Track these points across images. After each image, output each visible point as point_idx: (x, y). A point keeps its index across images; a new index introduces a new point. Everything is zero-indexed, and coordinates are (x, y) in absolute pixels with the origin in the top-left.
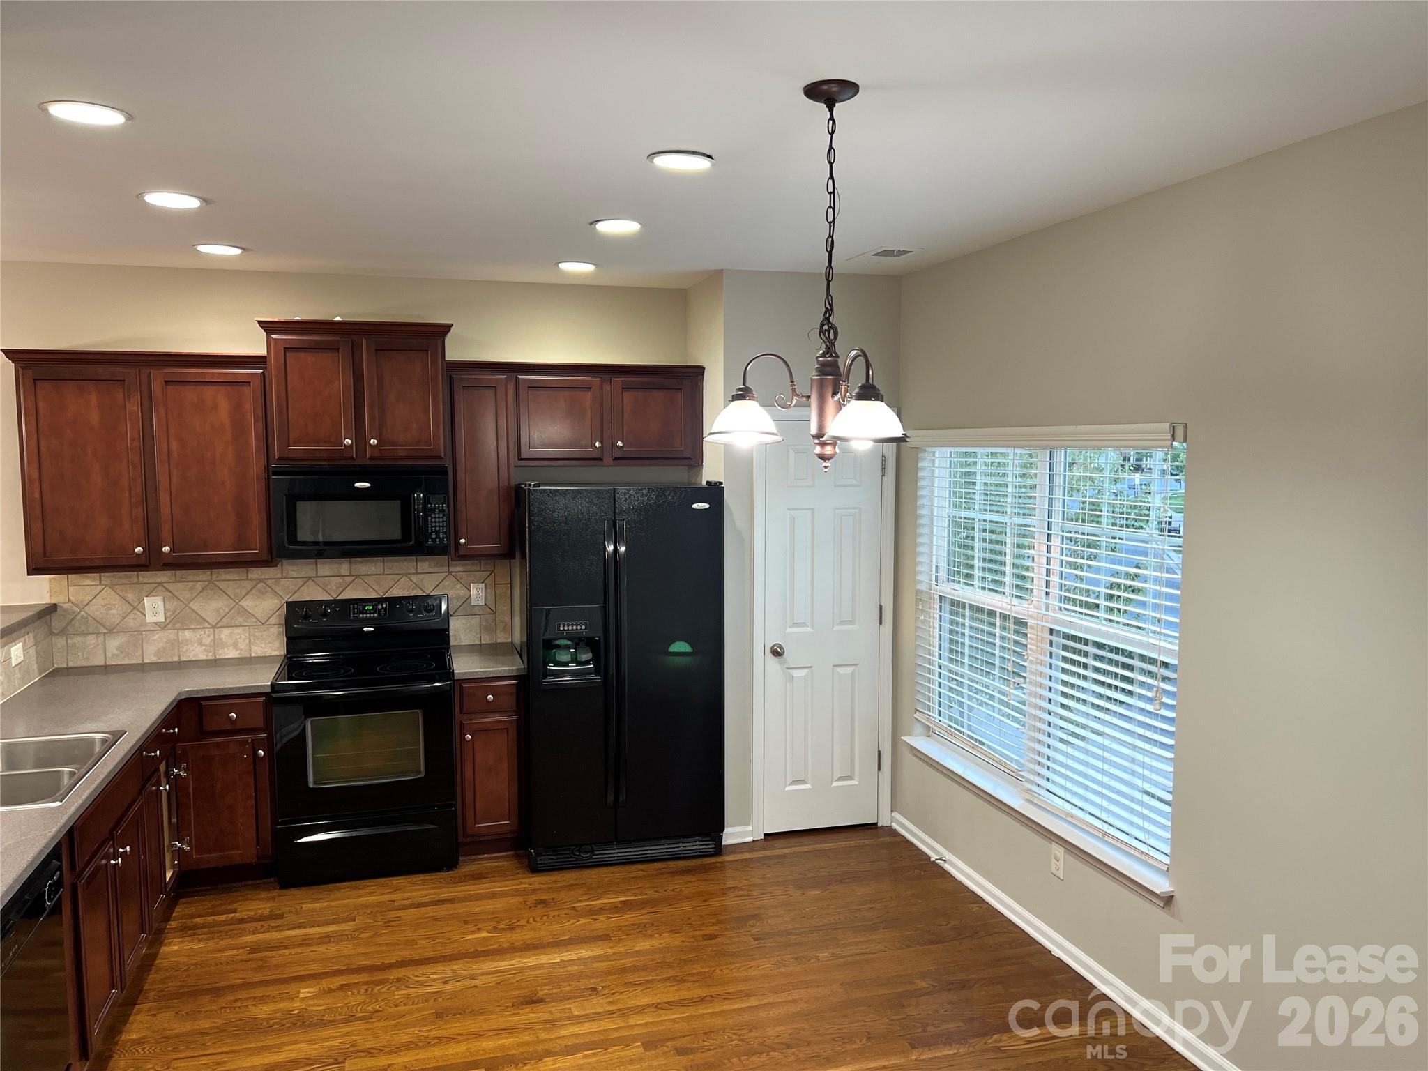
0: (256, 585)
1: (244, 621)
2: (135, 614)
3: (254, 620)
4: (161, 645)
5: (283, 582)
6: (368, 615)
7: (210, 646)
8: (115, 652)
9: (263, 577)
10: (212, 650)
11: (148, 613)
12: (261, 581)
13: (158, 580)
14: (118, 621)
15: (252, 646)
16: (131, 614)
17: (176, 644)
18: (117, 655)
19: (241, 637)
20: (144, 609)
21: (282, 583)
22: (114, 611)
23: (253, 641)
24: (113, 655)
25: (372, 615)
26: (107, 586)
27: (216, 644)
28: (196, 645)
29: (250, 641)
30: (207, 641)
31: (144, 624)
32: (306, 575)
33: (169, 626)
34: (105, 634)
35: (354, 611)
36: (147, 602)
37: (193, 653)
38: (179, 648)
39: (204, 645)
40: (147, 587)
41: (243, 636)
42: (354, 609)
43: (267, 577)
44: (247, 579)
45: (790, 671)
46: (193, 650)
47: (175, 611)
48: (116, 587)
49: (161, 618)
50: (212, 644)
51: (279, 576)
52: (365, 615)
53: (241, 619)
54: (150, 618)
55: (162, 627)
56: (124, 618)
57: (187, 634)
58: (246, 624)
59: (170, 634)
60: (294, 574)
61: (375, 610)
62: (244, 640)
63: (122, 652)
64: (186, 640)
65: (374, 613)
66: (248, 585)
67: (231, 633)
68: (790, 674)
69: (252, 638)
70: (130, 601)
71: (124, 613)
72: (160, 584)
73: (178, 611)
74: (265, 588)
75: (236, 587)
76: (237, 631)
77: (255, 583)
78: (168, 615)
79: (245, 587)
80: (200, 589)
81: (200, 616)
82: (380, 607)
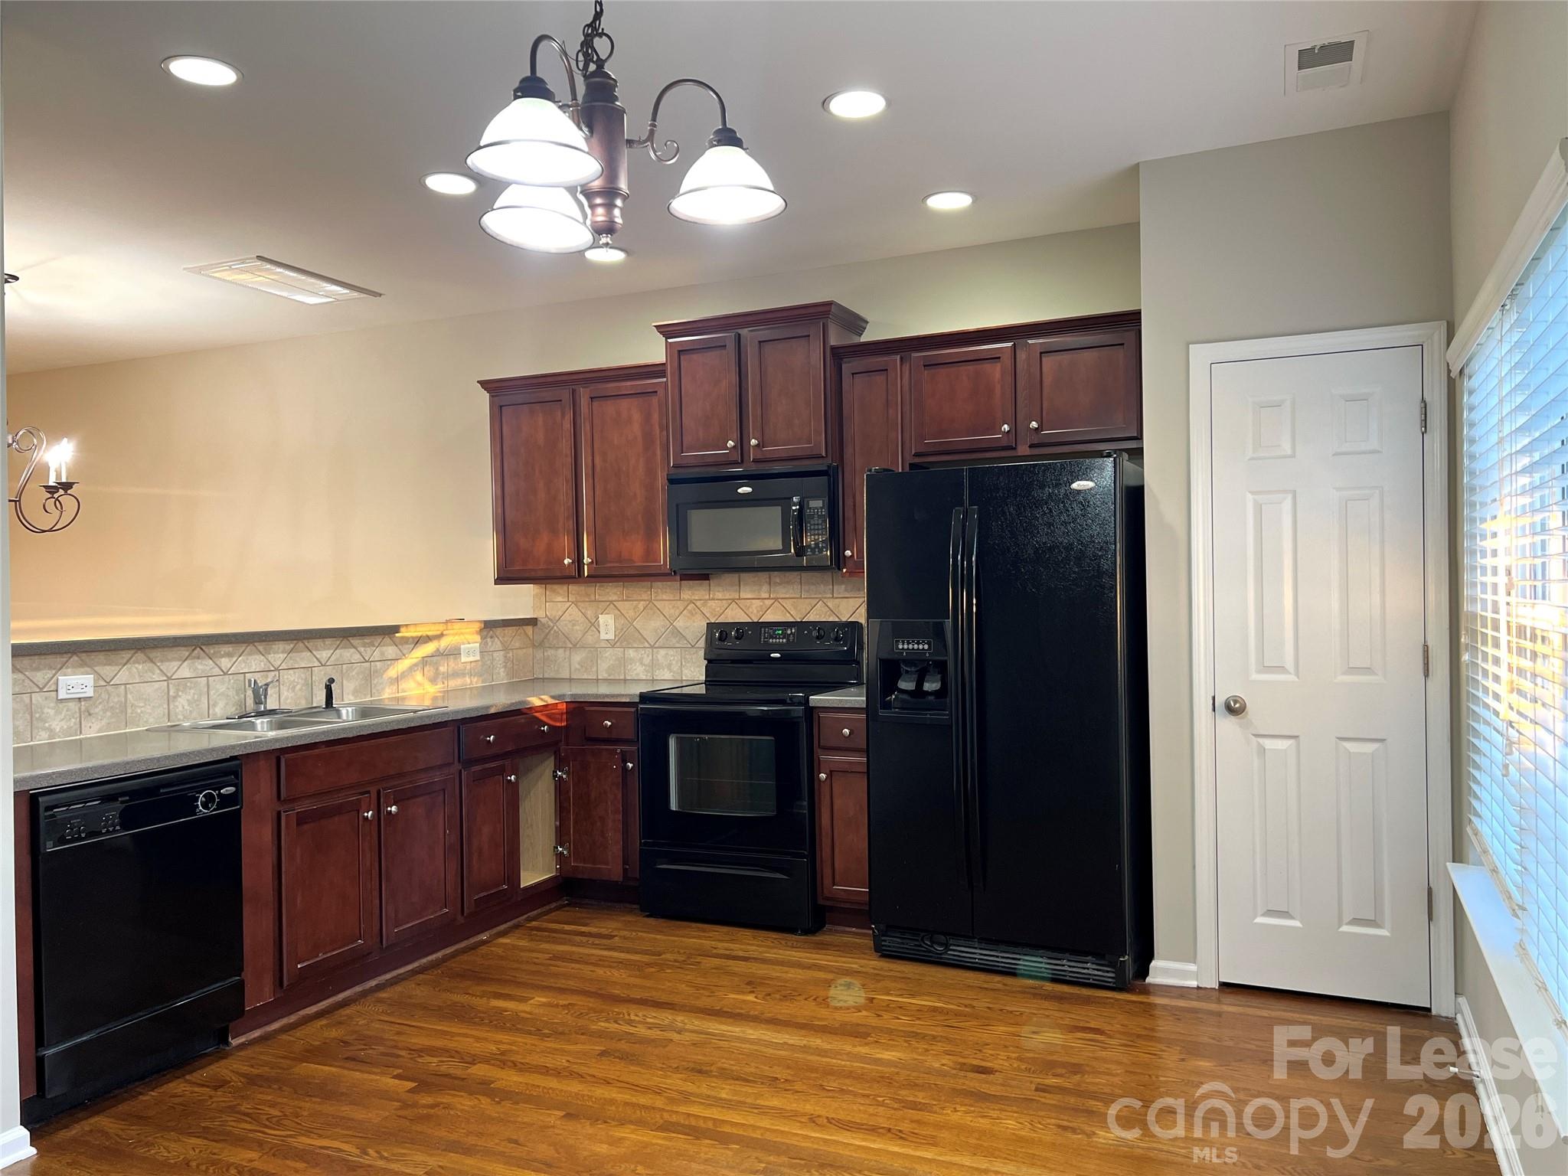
0: (687, 606)
1: (678, 642)
2: (593, 631)
3: (685, 642)
4: (611, 662)
5: (710, 603)
6: (778, 640)
7: (649, 666)
8: (578, 666)
9: (693, 598)
10: (651, 671)
11: (602, 629)
12: (691, 602)
13: (610, 599)
14: (580, 636)
15: (683, 669)
16: (590, 631)
17: (623, 662)
18: (579, 670)
19: (674, 659)
20: (599, 626)
21: (709, 605)
22: (577, 628)
23: (683, 663)
24: (576, 669)
25: (781, 640)
26: (573, 603)
27: (654, 665)
28: (638, 664)
29: (682, 664)
30: (647, 660)
31: (599, 640)
32: (731, 597)
33: (618, 644)
34: (570, 648)
35: (764, 636)
36: (602, 619)
37: (635, 672)
38: (625, 666)
39: (644, 665)
40: (602, 605)
41: (676, 658)
42: (765, 633)
43: (697, 598)
44: (680, 600)
45: (1261, 740)
46: (635, 669)
47: (622, 629)
48: (579, 604)
49: (611, 636)
50: (651, 664)
51: (707, 597)
52: (774, 640)
53: (674, 641)
54: (603, 636)
55: (612, 644)
56: (584, 634)
57: (631, 653)
58: (678, 645)
59: (619, 652)
60: (719, 595)
61: (785, 635)
62: (677, 662)
63: (582, 666)
64: (631, 659)
65: (783, 639)
66: (681, 605)
67: (667, 654)
68: (1259, 743)
69: (683, 661)
70: (589, 618)
71: (585, 629)
72: (611, 602)
73: (625, 630)
74: (694, 609)
75: (671, 607)
76: (671, 652)
77: (686, 603)
78: (617, 633)
79: (678, 608)
80: (642, 608)
81: (642, 636)
82: (789, 632)
